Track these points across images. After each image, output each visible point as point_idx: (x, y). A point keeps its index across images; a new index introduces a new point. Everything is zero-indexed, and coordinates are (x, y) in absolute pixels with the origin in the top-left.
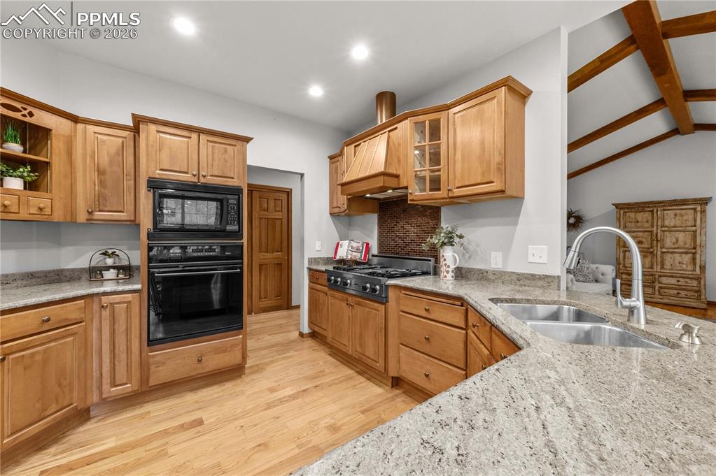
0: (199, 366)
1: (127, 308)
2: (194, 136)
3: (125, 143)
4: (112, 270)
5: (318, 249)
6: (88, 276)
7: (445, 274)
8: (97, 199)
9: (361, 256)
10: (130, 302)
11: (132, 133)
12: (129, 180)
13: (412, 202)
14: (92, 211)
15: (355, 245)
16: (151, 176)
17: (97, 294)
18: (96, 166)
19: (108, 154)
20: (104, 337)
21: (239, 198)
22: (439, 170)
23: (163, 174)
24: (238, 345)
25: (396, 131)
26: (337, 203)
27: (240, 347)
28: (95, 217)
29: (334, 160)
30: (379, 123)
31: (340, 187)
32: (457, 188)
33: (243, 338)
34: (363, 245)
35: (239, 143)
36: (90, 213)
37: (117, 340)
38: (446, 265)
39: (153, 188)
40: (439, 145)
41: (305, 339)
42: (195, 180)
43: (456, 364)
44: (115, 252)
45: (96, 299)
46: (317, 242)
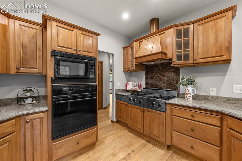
0: (77, 146)
1: (41, 121)
2: (75, 30)
3: (37, 32)
4: (30, 99)
5: (119, 85)
6: (16, 102)
7: (189, 97)
8: (21, 61)
9: (138, 88)
10: (42, 117)
11: (41, 27)
12: (40, 52)
13: (174, 66)
14: (19, 68)
15: (135, 84)
16: (53, 49)
17: (23, 115)
18: (21, 43)
19: (28, 37)
20: (27, 139)
21: (95, 62)
22: (189, 51)
23: (59, 49)
24: (94, 133)
25: (165, 34)
26: (127, 66)
27: (95, 134)
28: (21, 71)
29: (125, 49)
30: (152, 32)
31: (134, 59)
32: (199, 59)
33: (96, 129)
34: (138, 84)
35: (95, 36)
36: (18, 69)
37: (35, 139)
38: (189, 93)
39: (54, 56)
40: (189, 40)
41: (115, 124)
42: (75, 52)
43: (213, 144)
44: (31, 89)
45: (23, 118)
46: (119, 83)
